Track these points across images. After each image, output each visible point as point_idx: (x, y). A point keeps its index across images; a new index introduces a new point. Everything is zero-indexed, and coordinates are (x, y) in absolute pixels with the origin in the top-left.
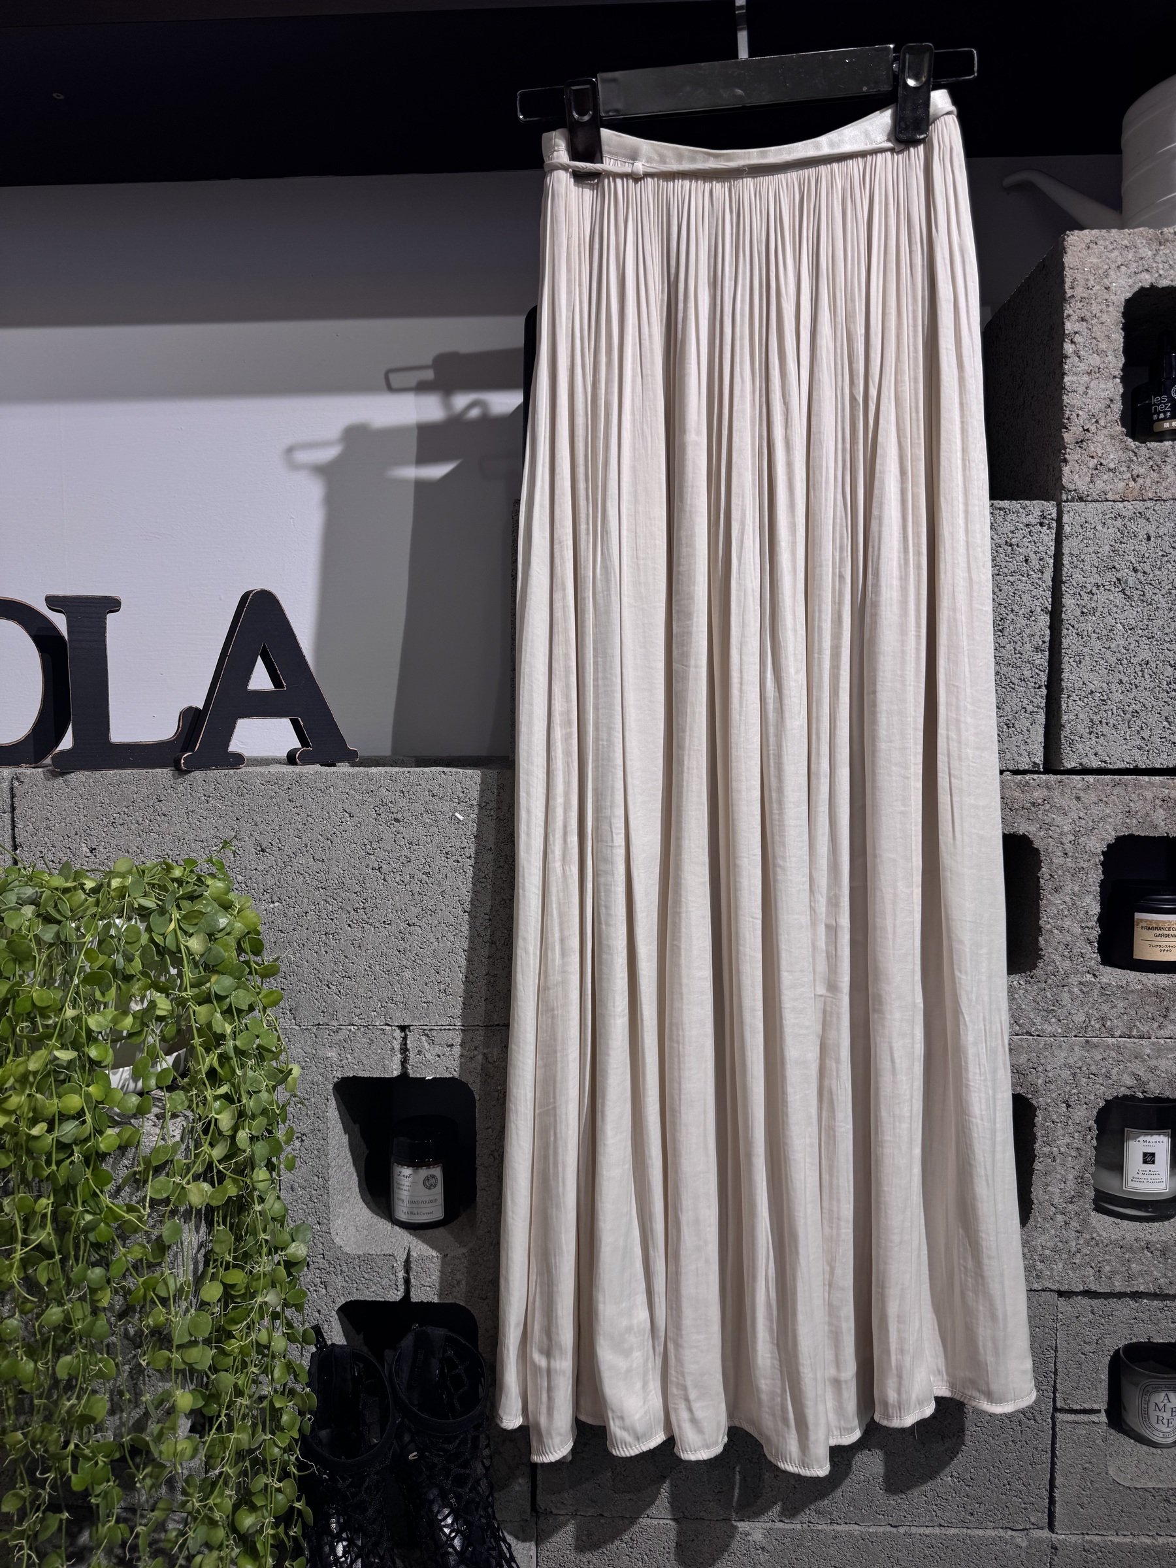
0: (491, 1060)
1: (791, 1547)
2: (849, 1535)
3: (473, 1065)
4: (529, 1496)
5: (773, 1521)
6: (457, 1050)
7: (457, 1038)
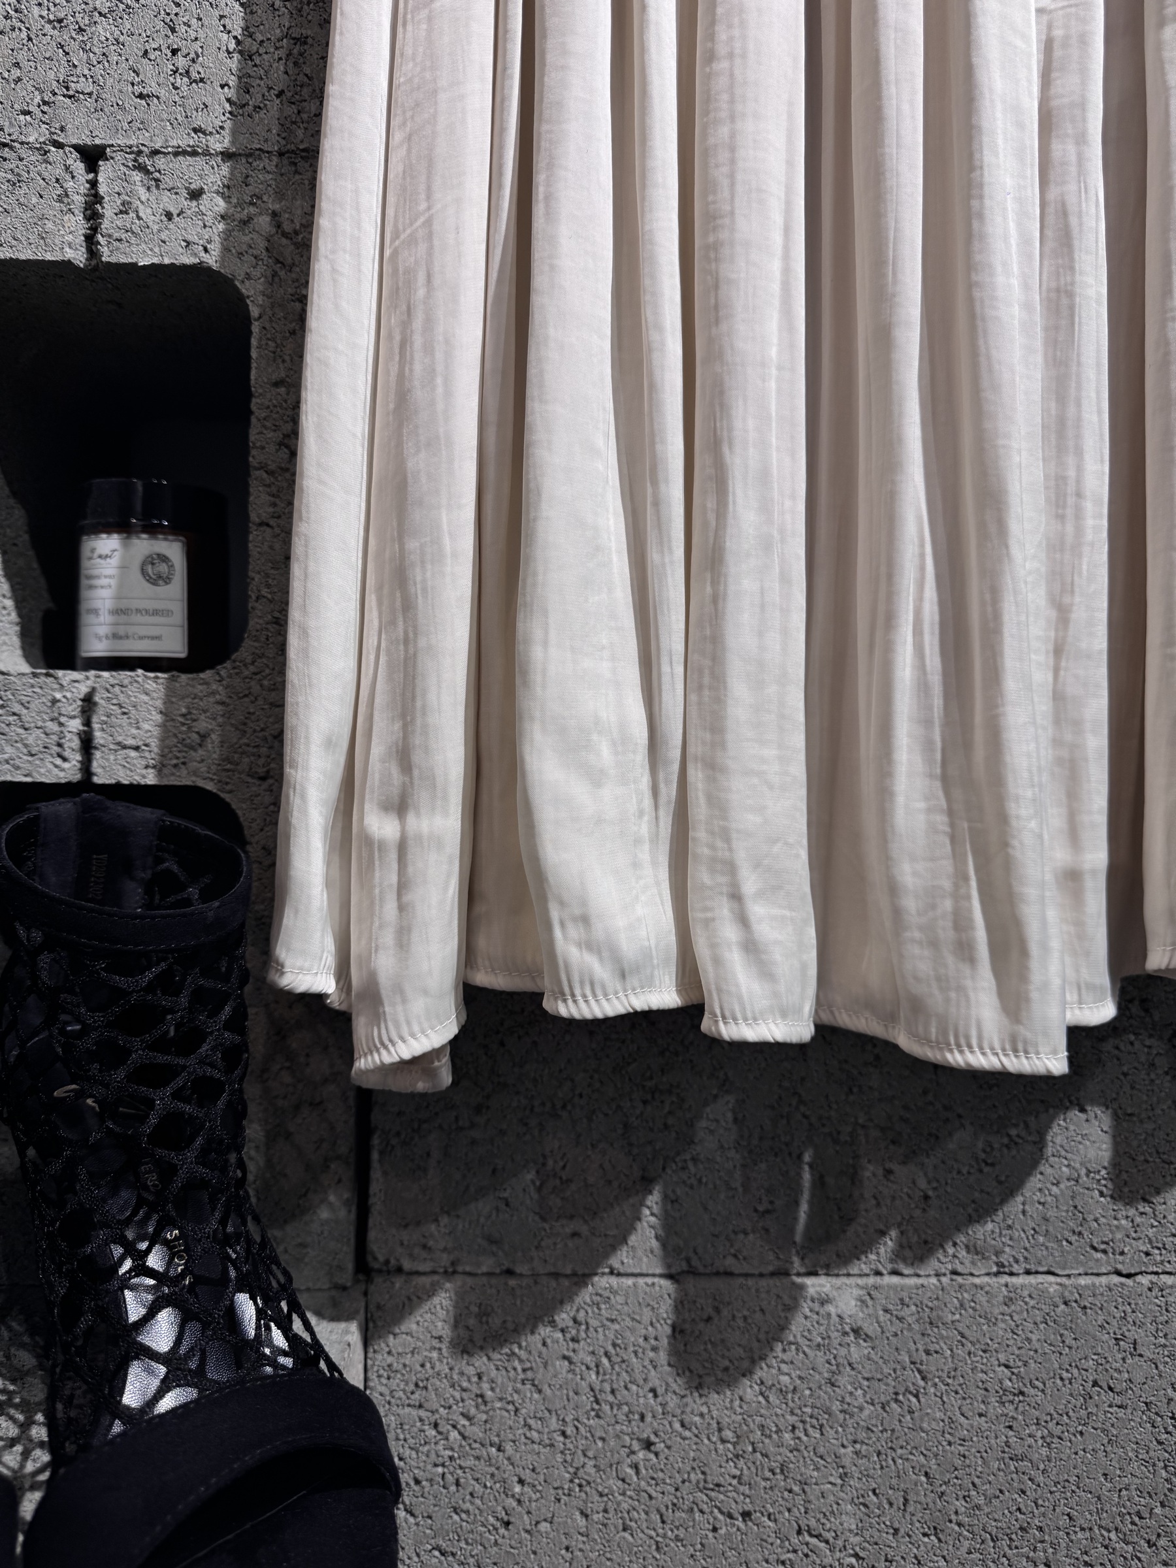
0: (287, 227)
1: (916, 1327)
2: (1040, 1293)
3: (246, 239)
4: (350, 1231)
5: (878, 1273)
6: (215, 204)
7: (215, 175)
